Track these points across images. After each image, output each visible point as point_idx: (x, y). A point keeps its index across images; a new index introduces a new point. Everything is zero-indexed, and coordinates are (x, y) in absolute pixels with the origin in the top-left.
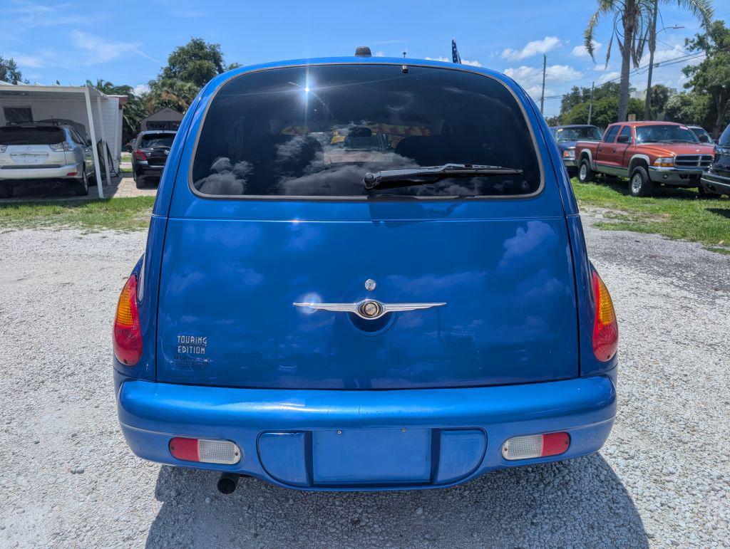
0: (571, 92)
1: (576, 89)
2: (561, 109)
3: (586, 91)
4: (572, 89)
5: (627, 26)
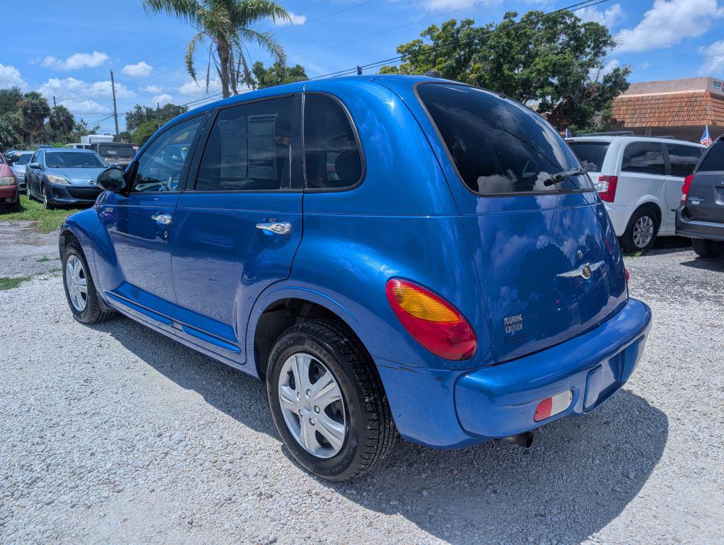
0: (134, 111)
1: (139, 108)
2: (127, 126)
3: (149, 111)
4: (135, 108)
5: (222, 57)
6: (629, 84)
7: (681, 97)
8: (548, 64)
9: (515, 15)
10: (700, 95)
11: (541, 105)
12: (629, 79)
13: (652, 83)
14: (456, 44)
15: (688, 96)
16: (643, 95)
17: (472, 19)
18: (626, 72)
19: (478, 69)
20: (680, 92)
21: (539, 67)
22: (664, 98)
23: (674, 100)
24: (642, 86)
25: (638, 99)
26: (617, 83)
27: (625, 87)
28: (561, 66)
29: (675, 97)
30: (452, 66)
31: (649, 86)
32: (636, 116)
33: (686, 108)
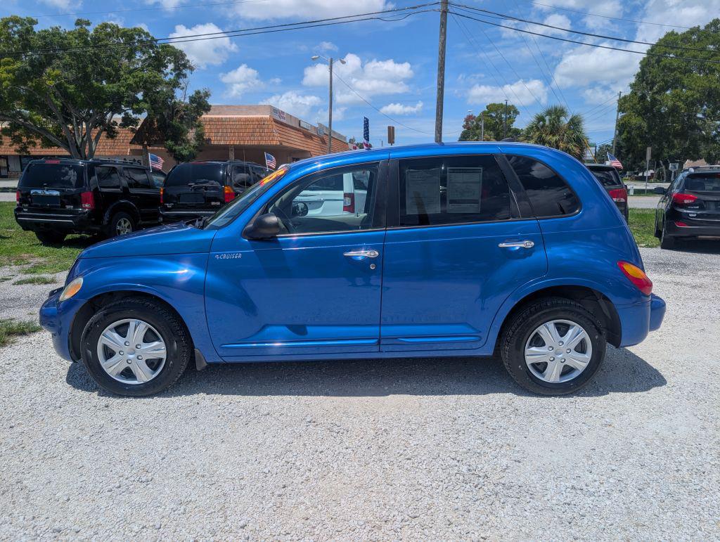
6: (211, 106)
7: (252, 120)
8: (137, 80)
9: (88, 24)
10: (264, 120)
11: (124, 119)
12: (210, 101)
13: (227, 106)
14: (26, 45)
15: (257, 120)
16: (220, 116)
17: (34, 19)
18: (207, 95)
19: (57, 76)
20: (251, 116)
21: (131, 82)
22: (239, 120)
23: (247, 123)
24: (220, 109)
25: (218, 120)
26: (200, 103)
27: (207, 108)
28: (151, 83)
29: (247, 120)
30: (26, 70)
31: (225, 109)
32: (220, 134)
33: (258, 130)
